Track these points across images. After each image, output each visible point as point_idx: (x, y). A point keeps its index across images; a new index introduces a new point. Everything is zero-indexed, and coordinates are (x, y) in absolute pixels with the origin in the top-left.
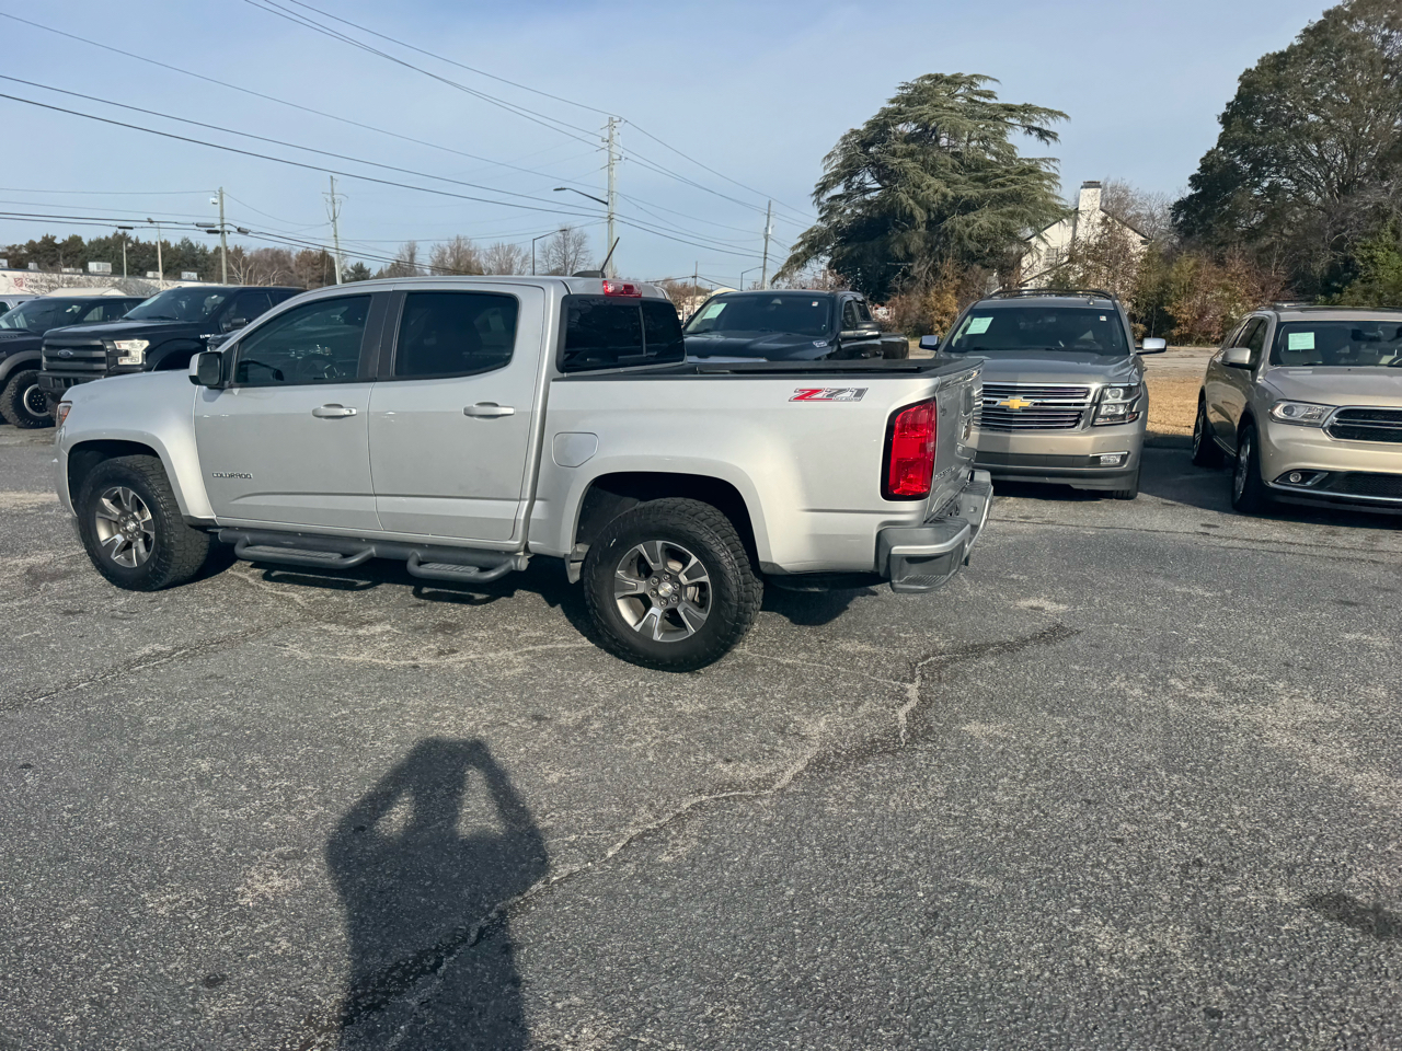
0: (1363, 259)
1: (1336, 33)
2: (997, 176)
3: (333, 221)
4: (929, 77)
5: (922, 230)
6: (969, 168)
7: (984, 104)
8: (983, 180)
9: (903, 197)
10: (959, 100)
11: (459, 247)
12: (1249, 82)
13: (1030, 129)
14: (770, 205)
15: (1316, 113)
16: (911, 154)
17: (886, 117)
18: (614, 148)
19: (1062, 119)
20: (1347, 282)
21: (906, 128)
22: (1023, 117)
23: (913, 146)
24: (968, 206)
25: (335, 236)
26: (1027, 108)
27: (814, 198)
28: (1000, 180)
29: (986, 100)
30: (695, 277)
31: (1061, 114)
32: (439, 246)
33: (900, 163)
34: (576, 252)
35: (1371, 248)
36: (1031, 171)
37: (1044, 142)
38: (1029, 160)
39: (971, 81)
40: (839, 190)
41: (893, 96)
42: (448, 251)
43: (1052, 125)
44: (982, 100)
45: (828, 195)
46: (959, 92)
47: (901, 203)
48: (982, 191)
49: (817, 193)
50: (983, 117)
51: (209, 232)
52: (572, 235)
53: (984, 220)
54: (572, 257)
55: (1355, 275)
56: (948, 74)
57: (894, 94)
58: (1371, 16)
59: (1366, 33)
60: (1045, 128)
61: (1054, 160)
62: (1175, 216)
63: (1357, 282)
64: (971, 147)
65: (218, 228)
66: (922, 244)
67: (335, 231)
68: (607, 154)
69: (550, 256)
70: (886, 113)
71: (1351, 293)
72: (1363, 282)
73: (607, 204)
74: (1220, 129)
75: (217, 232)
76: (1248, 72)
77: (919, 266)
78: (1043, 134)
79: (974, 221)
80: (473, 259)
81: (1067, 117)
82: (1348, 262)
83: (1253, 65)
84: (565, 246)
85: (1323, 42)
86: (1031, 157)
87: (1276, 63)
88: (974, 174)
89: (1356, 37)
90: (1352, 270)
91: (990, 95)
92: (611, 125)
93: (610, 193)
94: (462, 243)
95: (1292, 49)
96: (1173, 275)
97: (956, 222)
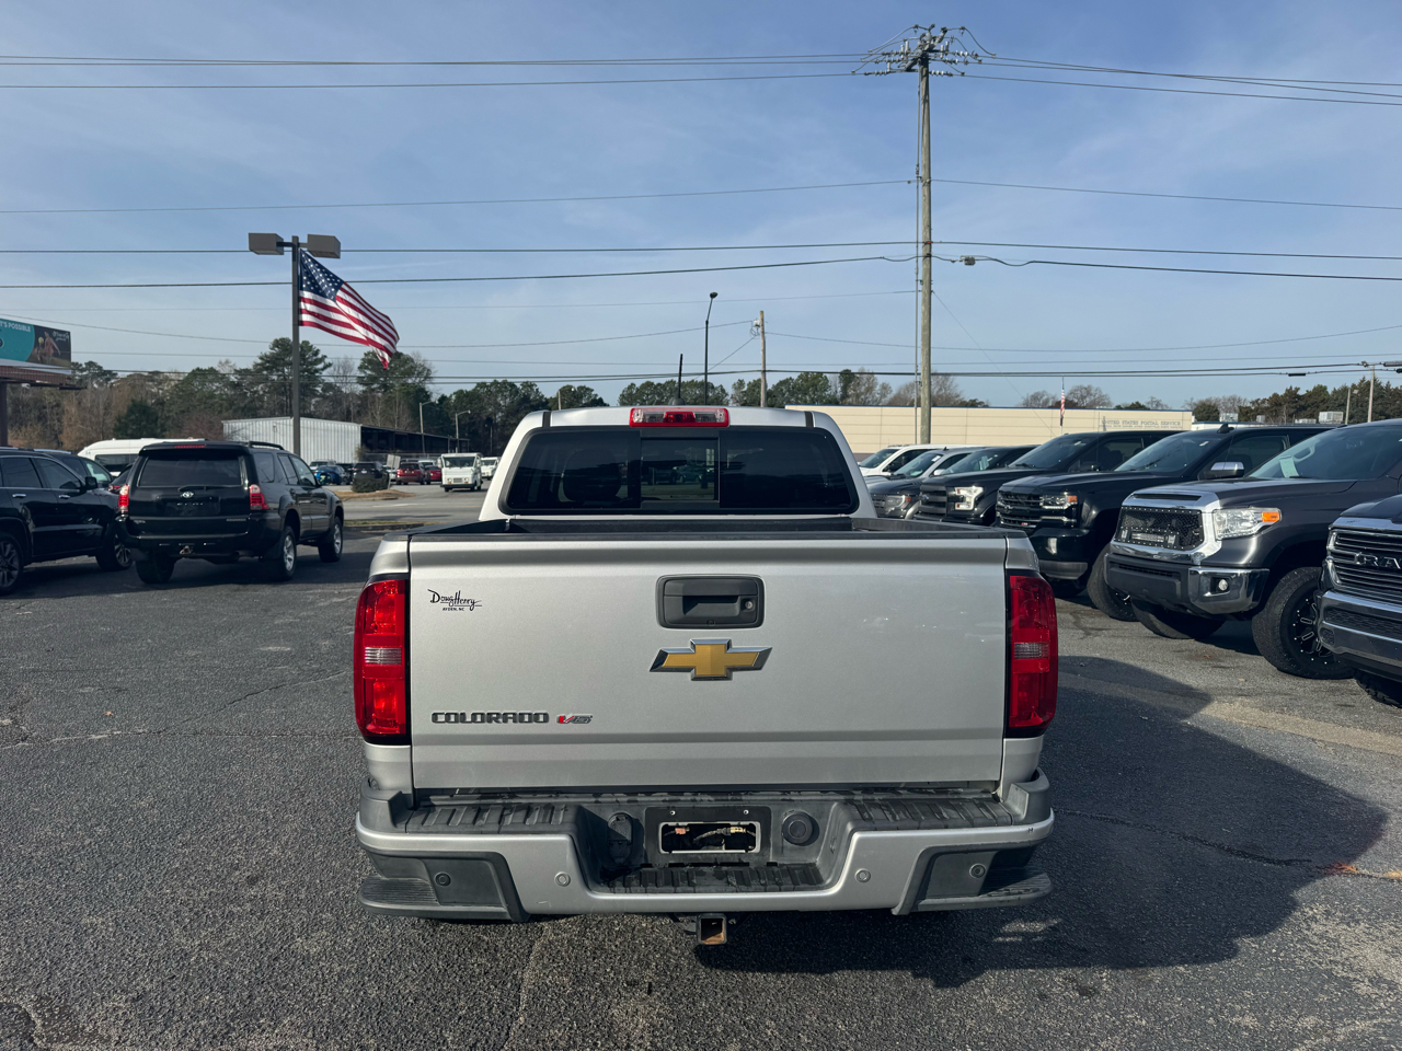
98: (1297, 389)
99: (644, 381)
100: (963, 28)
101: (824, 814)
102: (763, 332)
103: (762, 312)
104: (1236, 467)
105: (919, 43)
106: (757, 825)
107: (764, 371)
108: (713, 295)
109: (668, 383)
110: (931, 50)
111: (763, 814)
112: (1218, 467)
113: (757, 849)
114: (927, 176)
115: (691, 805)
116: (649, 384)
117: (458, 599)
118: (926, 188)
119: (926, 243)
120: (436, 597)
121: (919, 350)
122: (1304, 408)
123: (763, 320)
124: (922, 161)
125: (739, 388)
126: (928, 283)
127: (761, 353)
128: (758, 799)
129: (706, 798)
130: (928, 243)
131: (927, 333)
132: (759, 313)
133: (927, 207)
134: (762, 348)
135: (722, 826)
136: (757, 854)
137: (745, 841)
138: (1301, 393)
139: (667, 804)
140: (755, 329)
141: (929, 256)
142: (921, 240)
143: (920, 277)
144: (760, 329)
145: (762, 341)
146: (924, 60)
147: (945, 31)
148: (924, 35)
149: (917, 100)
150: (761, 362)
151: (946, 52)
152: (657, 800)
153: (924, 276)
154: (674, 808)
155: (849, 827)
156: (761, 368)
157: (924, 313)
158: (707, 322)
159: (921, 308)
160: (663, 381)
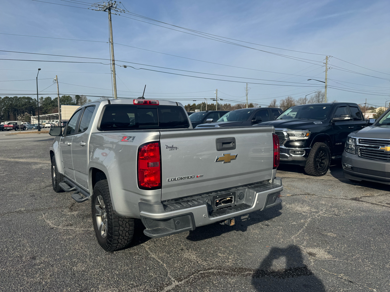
3: (247, 95)
11: (289, 100)
18: (328, 65)
25: (247, 99)
30: (366, 104)
32: (283, 100)
34: (322, 98)
42: (285, 101)
51: (213, 100)
52: (321, 93)
54: (321, 100)
65: (216, 99)
67: (247, 98)
68: (325, 67)
73: (325, 82)
75: (215, 100)
80: (293, 103)
84: (319, 97)
92: (327, 58)
93: (326, 79)
98: (190, 104)
99: (5, 96)
100: (120, 2)
101: (244, 192)
102: (57, 82)
103: (57, 76)
104: (212, 120)
105: (108, 4)
106: (233, 196)
107: (59, 94)
108: (39, 69)
109: (14, 97)
110: (112, 6)
111: (234, 194)
112: (208, 120)
113: (233, 202)
114: (112, 42)
115: (221, 194)
116: (7, 98)
117: (173, 147)
118: (112, 45)
119: (113, 60)
120: (167, 147)
121: (113, 91)
122: (191, 109)
123: (57, 78)
124: (111, 37)
125: (42, 100)
126: (114, 71)
127: (57, 88)
128: (233, 190)
129: (223, 192)
130: (114, 60)
131: (115, 85)
132: (56, 76)
133: (113, 50)
134: (57, 87)
135: (225, 199)
136: (233, 203)
137: (230, 201)
138: (191, 105)
139: (216, 195)
140: (55, 81)
141: (114, 64)
142: (111, 59)
143: (112, 70)
144: (56, 81)
145: (57, 85)
146: (110, 9)
147: (115, 2)
148: (109, 2)
149: (108, 20)
150: (57, 91)
151: (116, 8)
152: (214, 194)
153: (113, 70)
154: (218, 196)
155: (255, 193)
156: (58, 93)
157: (114, 80)
158: (37, 78)
159: (113, 78)
160: (12, 96)
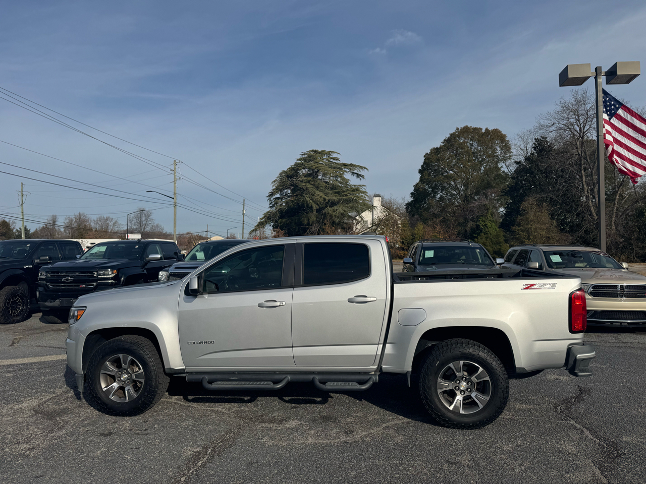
0: (483, 226)
1: (455, 142)
2: (344, 192)
3: (22, 205)
4: (312, 151)
5: (314, 213)
6: (332, 189)
7: (335, 163)
8: (338, 193)
9: (308, 199)
10: (325, 160)
11: (80, 218)
12: (428, 158)
13: (353, 173)
14: (244, 201)
15: (452, 170)
16: (309, 182)
17: (297, 166)
18: (177, 174)
19: (366, 170)
20: (479, 234)
21: (305, 171)
22: (350, 169)
23: (310, 179)
24: (333, 204)
25: (23, 213)
26: (351, 165)
27: (268, 198)
28: (345, 193)
29: (335, 161)
30: (207, 231)
31: (365, 168)
32: (69, 217)
33: (305, 185)
34: (146, 220)
35: (484, 221)
36: (357, 190)
37: (359, 179)
38: (354, 186)
39: (329, 153)
40: (278, 195)
41: (299, 158)
42: (74, 220)
43: (362, 172)
44: (334, 161)
45: (274, 197)
46: (325, 157)
47: (307, 202)
48: (339, 198)
49: (269, 196)
50: (335, 168)
52: (146, 212)
53: (340, 209)
54: (144, 222)
55: (481, 231)
56: (320, 150)
57: (299, 157)
58: (465, 136)
59: (465, 142)
60: (359, 173)
61: (364, 186)
62: (407, 209)
63: (483, 234)
64: (331, 180)
66: (315, 219)
67: (23, 210)
68: (173, 176)
69: (133, 222)
70: (297, 164)
71: (481, 239)
72: (484, 234)
73: (173, 198)
74: (419, 176)
76: (427, 154)
77: (314, 228)
78: (358, 175)
79: (337, 210)
80: (88, 223)
81: (367, 169)
82: (478, 226)
83: (428, 152)
84: (141, 217)
85: (451, 145)
86: (355, 184)
87: (436, 151)
88: (334, 191)
89: (461, 144)
90: (480, 230)
91: (337, 159)
92: (175, 163)
93: (175, 194)
94: (82, 216)
95: (441, 147)
96: (416, 232)
97: (329, 210)
